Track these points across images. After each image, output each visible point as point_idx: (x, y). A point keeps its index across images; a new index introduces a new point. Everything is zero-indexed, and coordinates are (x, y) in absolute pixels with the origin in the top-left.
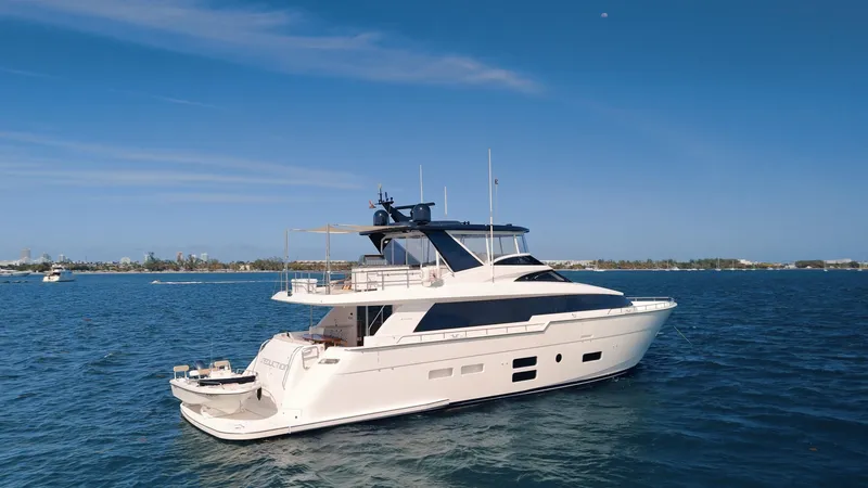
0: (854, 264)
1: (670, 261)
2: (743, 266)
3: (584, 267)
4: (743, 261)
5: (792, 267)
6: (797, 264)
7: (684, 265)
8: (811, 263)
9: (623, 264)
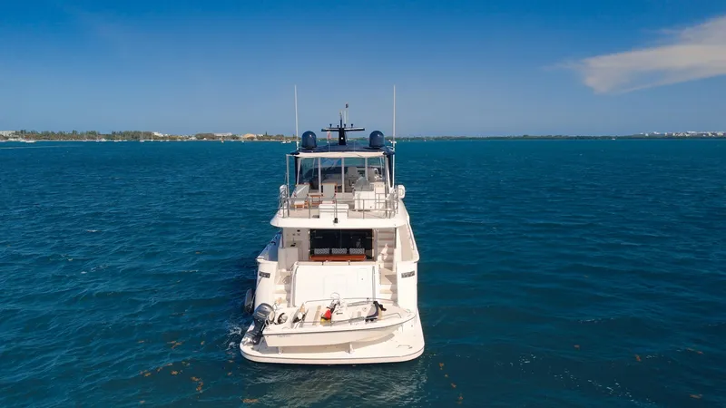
0: (234, 137)
1: (94, 133)
2: (156, 137)
3: (7, 138)
4: (156, 134)
5: (193, 138)
6: (196, 136)
7: (107, 136)
8: (206, 136)
9: (47, 135)
